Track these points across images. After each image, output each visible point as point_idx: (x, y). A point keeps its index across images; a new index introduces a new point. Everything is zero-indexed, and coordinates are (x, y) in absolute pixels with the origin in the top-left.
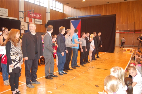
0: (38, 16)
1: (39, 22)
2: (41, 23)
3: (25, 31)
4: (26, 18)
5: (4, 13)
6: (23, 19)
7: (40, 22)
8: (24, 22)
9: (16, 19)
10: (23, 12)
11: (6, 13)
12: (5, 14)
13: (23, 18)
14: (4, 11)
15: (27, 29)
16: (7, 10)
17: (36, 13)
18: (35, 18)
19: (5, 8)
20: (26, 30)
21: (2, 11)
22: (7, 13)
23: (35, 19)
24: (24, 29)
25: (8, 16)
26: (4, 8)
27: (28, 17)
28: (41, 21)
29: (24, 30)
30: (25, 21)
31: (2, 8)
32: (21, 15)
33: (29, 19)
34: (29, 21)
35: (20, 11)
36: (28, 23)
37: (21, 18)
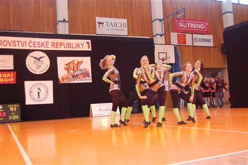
0: (201, 26)
1: (203, 40)
2: (211, 44)
4: (170, 36)
5: (118, 30)
6: (163, 37)
7: (208, 41)
8: (166, 44)
9: (149, 38)
10: (160, 20)
11: (122, 28)
12: (121, 30)
13: (161, 35)
14: (119, 25)
15: (173, 61)
16: (125, 21)
17: (194, 20)
18: (193, 32)
19: (121, 18)
21: (116, 25)
22: (127, 28)
23: (192, 34)
24: (166, 61)
25: (129, 35)
26: (118, 18)
27: (175, 31)
28: (210, 37)
30: (168, 42)
31: (114, 18)
32: (158, 28)
33: (178, 36)
34: (178, 41)
35: (155, 20)
36: (174, 45)
37: (158, 36)
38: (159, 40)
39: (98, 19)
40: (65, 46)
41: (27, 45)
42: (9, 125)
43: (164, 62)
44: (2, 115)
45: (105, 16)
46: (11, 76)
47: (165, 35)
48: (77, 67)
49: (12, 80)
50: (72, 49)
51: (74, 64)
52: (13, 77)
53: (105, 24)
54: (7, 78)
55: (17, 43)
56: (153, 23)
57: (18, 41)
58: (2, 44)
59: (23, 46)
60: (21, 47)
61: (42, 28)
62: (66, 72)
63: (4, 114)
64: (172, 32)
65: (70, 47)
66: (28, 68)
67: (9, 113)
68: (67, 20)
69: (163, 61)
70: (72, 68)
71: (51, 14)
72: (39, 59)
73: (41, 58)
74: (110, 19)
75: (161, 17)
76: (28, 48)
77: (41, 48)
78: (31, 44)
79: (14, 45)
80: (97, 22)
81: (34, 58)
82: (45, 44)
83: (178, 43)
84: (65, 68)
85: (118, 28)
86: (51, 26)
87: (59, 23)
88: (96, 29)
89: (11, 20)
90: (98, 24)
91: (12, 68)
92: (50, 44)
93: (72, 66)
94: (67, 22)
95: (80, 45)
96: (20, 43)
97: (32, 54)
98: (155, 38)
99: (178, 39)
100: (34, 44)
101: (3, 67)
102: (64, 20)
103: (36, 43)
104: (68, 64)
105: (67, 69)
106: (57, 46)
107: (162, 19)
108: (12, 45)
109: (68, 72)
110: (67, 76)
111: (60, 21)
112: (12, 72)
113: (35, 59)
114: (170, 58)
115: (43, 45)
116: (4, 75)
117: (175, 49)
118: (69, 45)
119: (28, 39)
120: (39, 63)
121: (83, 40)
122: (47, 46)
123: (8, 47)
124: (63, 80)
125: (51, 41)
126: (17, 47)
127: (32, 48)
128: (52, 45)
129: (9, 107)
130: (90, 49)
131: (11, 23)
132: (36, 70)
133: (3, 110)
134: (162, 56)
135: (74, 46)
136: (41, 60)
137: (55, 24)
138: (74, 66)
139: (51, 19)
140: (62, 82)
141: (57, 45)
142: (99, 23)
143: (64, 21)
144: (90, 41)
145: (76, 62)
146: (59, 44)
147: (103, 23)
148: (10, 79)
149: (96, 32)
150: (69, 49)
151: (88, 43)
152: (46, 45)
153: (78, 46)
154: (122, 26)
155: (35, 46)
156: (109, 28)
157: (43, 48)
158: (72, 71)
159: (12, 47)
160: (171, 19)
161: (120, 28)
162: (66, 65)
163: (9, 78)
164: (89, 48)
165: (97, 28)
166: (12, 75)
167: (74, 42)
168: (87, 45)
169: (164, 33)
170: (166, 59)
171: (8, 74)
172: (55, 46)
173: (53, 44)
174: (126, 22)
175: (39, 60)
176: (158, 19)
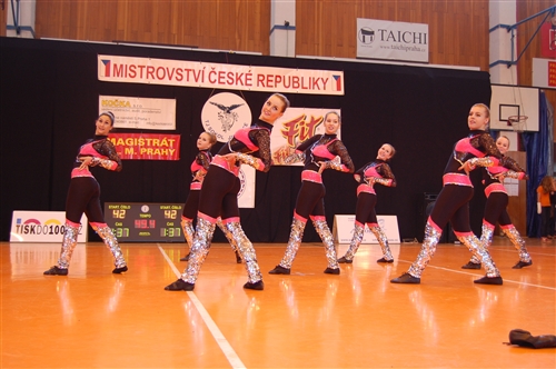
3: (525, 139)
4: (530, 66)
5: (407, 49)
6: (514, 68)
8: (519, 86)
9: (478, 69)
10: (509, 29)
11: (417, 45)
12: (415, 49)
13: (509, 64)
14: (409, 37)
15: (532, 125)
16: (424, 28)
19: (416, 21)
20: (531, 134)
21: (402, 37)
22: (427, 46)
24: (516, 126)
25: (431, 61)
26: (409, 21)
27: (543, 53)
29: (515, 135)
30: (524, 81)
31: (399, 20)
32: (502, 46)
33: (550, 68)
34: (550, 79)
35: (497, 27)
36: (540, 88)
37: (501, 65)
38: (502, 76)
39: (362, 23)
40: (287, 84)
41: (206, 79)
42: (160, 248)
43: (511, 128)
44: (148, 225)
45: (378, 17)
46: (169, 143)
47: (517, 63)
48: (310, 131)
49: (172, 152)
50: (300, 91)
51: (303, 123)
52: (174, 147)
53: (377, 35)
54: (160, 148)
55: (185, 74)
56: (491, 34)
57: (188, 70)
58: (154, 74)
59: (196, 80)
60: (192, 83)
61: (238, 41)
62: (284, 142)
63: (153, 224)
64: (537, 56)
65: (296, 85)
66: (206, 128)
67: (162, 221)
68: (292, 24)
69: (510, 124)
70: (299, 132)
71: (258, 11)
72: (229, 110)
73: (234, 107)
74: (390, 23)
75: (512, 21)
76: (206, 84)
77: (234, 87)
78: (214, 77)
79: (179, 77)
80: (359, 30)
81: (219, 106)
82: (243, 78)
83: (550, 84)
84: (283, 132)
85: (407, 45)
86: (257, 36)
87: (276, 31)
88: (355, 47)
89: (175, 22)
90: (361, 36)
91: (173, 127)
92: (254, 78)
93: (300, 127)
94: (292, 28)
95: (320, 82)
96: (191, 73)
97: (215, 98)
98: (492, 71)
99: (550, 73)
100: (220, 77)
101: (154, 124)
102: (287, 24)
103: (225, 75)
104: (290, 124)
105: (289, 135)
106: (270, 83)
107: (514, 26)
108: (174, 78)
109: (290, 142)
110: (288, 150)
111: (277, 27)
112: (173, 136)
113: (220, 110)
114: (526, 118)
115: (238, 79)
116: (156, 142)
117: (541, 97)
118: (295, 80)
119: (208, 66)
120: (229, 118)
121: (326, 72)
122: (249, 82)
123: (166, 82)
124: (278, 158)
125: (256, 70)
126: (184, 83)
127: (217, 86)
128: (259, 80)
129: (163, 210)
130: (342, 93)
131: (174, 31)
132: (223, 133)
133: (149, 216)
134: (508, 113)
135: (306, 84)
136: (232, 111)
137: (267, 32)
138: (303, 129)
139: (258, 22)
140: (276, 163)
141: (268, 81)
142: (364, 32)
143: (287, 26)
144: (341, 74)
145: (308, 121)
146: (273, 79)
147: (372, 33)
148: (167, 149)
149: (355, 52)
150: (295, 91)
151: (337, 78)
152: (247, 79)
153: (316, 83)
154: (417, 40)
155: (222, 80)
156: (385, 43)
157: (239, 87)
158: (298, 139)
159: (174, 82)
160: (534, 25)
161: (411, 45)
162: (287, 125)
163: (164, 146)
164: (339, 89)
165: (359, 42)
166: (171, 141)
167: (305, 74)
168: (335, 81)
169: (515, 59)
170: (518, 121)
171: (164, 140)
172: (265, 82)
173: (261, 78)
174: (427, 32)
175: (228, 112)
176: (503, 26)
